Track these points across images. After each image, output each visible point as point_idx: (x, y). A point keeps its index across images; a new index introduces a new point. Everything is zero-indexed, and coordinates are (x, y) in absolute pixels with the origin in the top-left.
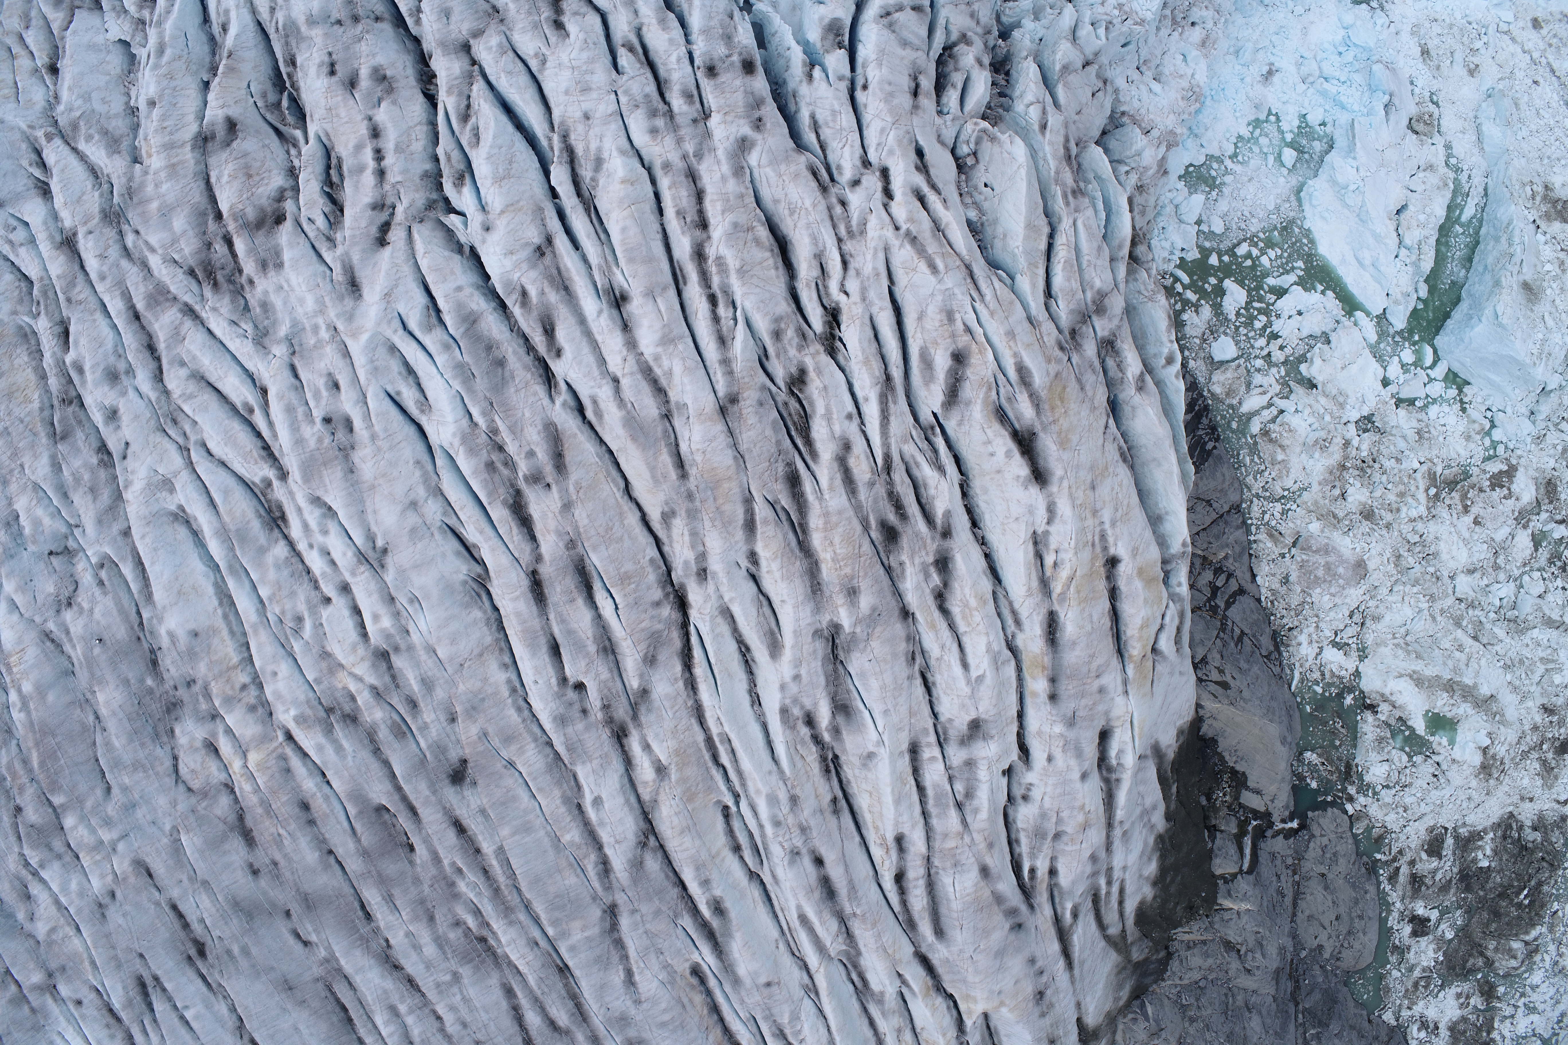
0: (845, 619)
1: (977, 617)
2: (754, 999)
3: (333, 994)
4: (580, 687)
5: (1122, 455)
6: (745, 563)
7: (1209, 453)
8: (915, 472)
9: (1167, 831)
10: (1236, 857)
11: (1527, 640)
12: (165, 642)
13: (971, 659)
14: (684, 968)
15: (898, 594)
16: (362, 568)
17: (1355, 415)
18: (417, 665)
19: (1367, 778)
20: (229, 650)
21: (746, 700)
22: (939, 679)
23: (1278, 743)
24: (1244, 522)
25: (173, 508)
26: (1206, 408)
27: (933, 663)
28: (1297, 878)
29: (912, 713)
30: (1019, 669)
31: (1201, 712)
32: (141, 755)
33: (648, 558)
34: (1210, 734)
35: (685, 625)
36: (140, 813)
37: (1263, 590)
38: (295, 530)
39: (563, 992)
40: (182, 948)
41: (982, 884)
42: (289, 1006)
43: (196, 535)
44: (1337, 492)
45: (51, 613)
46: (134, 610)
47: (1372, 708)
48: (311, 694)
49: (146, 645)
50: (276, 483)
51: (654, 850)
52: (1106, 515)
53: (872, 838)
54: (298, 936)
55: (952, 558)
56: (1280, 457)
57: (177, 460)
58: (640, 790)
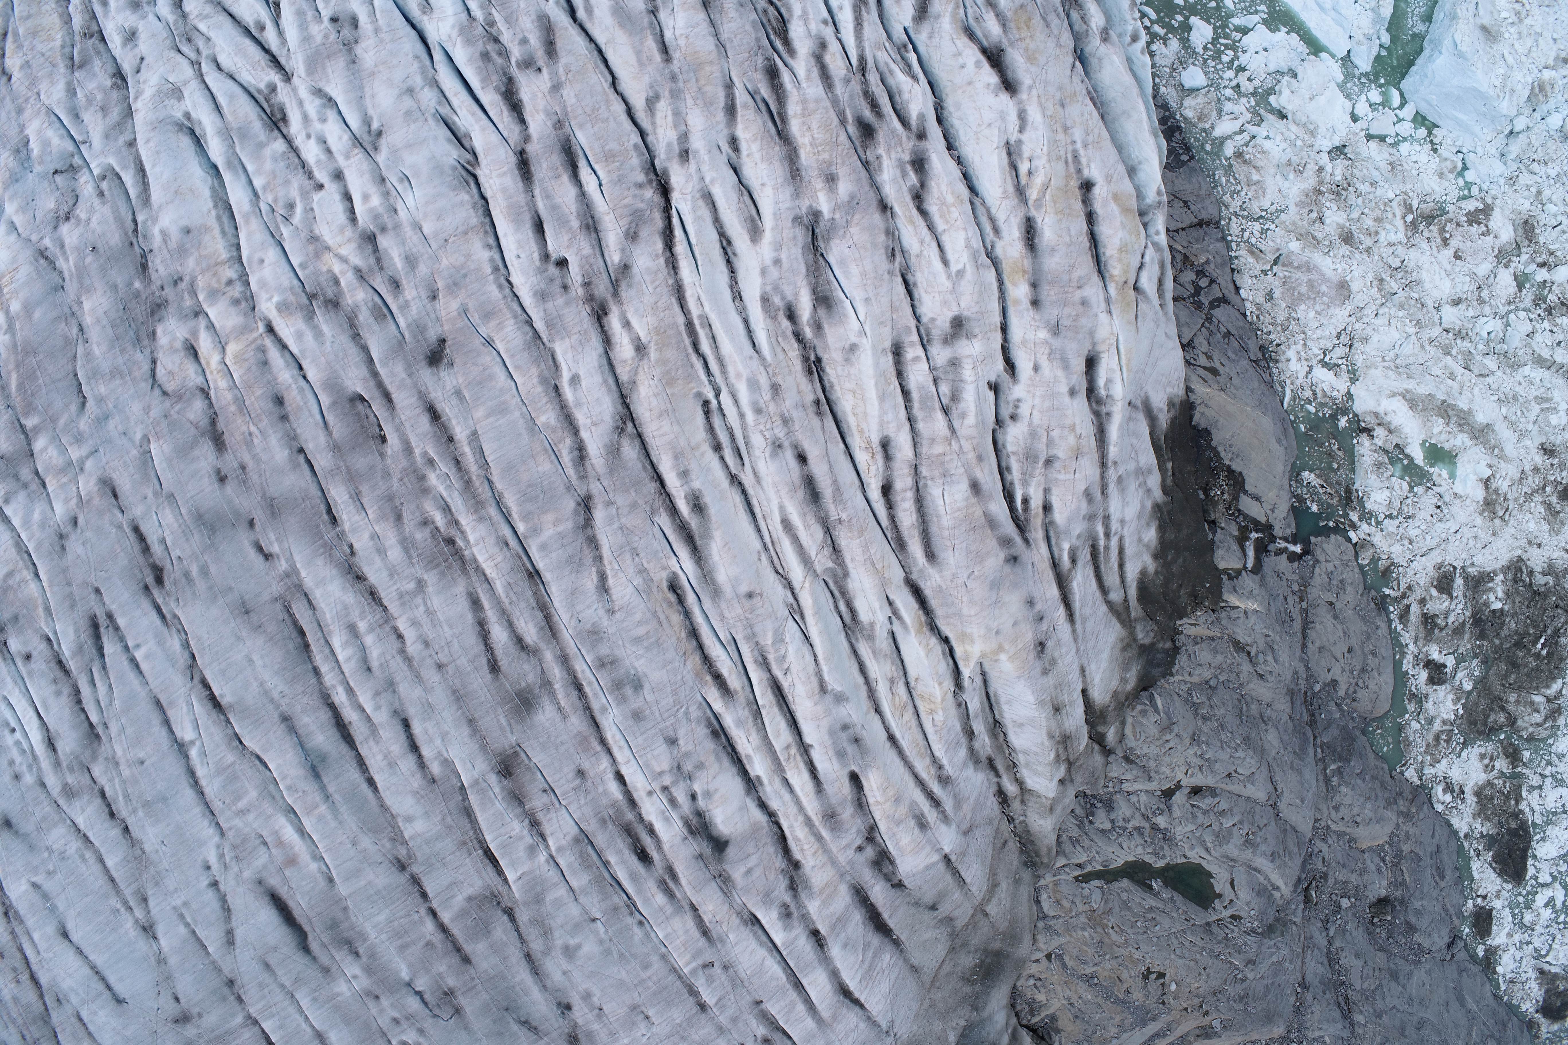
0: (825, 206)
1: (955, 213)
2: (734, 611)
3: (291, 615)
4: (562, 263)
5: (1092, 99)
6: (725, 147)
7: (1184, 163)
8: (890, 81)
9: (1165, 504)
10: (1239, 553)
11: (1519, 378)
12: (157, 241)
13: (951, 256)
14: (661, 577)
15: (876, 187)
16: (356, 151)
17: (1327, 145)
18: (403, 243)
19: (1369, 506)
20: (219, 247)
21: (727, 294)
22: (919, 278)
23: (1273, 440)
24: (1224, 239)
25: (179, 115)
26: (1179, 128)
27: (913, 260)
28: (1304, 605)
29: (893, 309)
30: (1001, 282)
31: (1192, 397)
32: (120, 360)
33: (632, 143)
34: (1203, 425)
35: (667, 208)
36: (111, 424)
37: (1248, 305)
38: (295, 127)
39: (532, 601)
40: (140, 576)
41: (973, 500)
42: (244, 633)
43: (198, 142)
44: (1314, 215)
45: (49, 229)
46: (130, 217)
47: (1368, 431)
48: (296, 282)
49: (137, 250)
50: (280, 85)
51: (631, 437)
52: (1078, 134)
53: (856, 442)
54: (260, 549)
55: (928, 159)
56: (1255, 177)
57: (188, 72)
58: (619, 371)
